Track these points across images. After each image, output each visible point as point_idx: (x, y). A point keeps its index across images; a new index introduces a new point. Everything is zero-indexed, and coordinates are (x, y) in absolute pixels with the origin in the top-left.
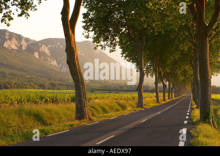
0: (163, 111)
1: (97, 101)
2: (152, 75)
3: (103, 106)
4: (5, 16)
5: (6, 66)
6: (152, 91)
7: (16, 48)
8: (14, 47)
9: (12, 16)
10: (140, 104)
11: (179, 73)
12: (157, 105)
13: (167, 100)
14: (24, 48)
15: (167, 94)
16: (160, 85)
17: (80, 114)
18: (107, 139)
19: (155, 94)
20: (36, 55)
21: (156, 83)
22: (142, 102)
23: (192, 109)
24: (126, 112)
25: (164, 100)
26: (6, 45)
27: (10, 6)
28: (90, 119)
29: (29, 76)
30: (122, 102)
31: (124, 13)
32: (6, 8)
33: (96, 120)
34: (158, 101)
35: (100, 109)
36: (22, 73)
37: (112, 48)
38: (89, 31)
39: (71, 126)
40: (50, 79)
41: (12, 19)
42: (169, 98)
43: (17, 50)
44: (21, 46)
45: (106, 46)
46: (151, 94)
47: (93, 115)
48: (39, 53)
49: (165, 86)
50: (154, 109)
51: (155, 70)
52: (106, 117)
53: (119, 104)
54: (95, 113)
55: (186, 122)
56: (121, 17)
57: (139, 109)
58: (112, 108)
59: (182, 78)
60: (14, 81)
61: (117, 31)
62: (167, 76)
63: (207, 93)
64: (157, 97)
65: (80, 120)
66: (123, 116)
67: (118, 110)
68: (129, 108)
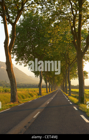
1: (19, 92)
3: (22, 95)
13: (51, 92)
17: (13, 99)
19: (46, 89)
21: (46, 83)
22: (41, 92)
23: (67, 96)
24: (35, 98)
25: (50, 92)
28: (19, 102)
30: (30, 92)
33: (22, 102)
34: (47, 92)
35: (21, 97)
37: (25, 65)
38: (14, 55)
42: (51, 91)
45: (22, 63)
49: (50, 85)
52: (26, 101)
53: (29, 94)
54: (19, 98)
55: (71, 103)
57: (40, 96)
58: (26, 96)
63: (83, 88)
66: (34, 100)
67: (29, 97)
68: (35, 96)
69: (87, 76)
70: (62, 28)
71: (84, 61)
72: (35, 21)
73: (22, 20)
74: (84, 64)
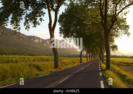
0: (90, 64)
1: (64, 60)
2: (85, 51)
4: (27, 27)
5: (35, 48)
6: (85, 57)
7: (38, 42)
8: (37, 42)
9: (30, 27)
10: (81, 62)
11: (95, 50)
12: (87, 62)
13: (91, 60)
14: (41, 42)
15: (90, 58)
16: (88, 55)
17: (56, 66)
18: (65, 79)
19: (86, 58)
20: (45, 44)
21: (87, 54)
23: (101, 63)
24: (75, 65)
25: (90, 60)
26: (35, 41)
27: (29, 23)
28: (60, 68)
29: (42, 52)
30: (74, 61)
31: (75, 28)
32: (27, 24)
33: (63, 68)
34: (87, 61)
36: (40, 51)
38: (61, 34)
39: (51, 71)
40: (49, 53)
41: (30, 28)
42: (91, 59)
43: (38, 43)
44: (40, 41)
46: (85, 58)
47: (62, 66)
48: (46, 44)
49: (90, 55)
50: (86, 64)
51: (86, 49)
52: (67, 67)
53: (73, 62)
54: (63, 65)
55: (100, 69)
56: (73, 29)
57: (81, 63)
58: (70, 63)
59: (96, 52)
60: (37, 53)
61: (72, 34)
62: (90, 52)
64: (87, 59)
65: (56, 68)
66: (74, 66)
67: (72, 64)
68: (77, 63)
69: (117, 48)
70: (94, 12)
71: (115, 37)
72: (76, 9)
73: (67, 9)
74: (114, 40)
